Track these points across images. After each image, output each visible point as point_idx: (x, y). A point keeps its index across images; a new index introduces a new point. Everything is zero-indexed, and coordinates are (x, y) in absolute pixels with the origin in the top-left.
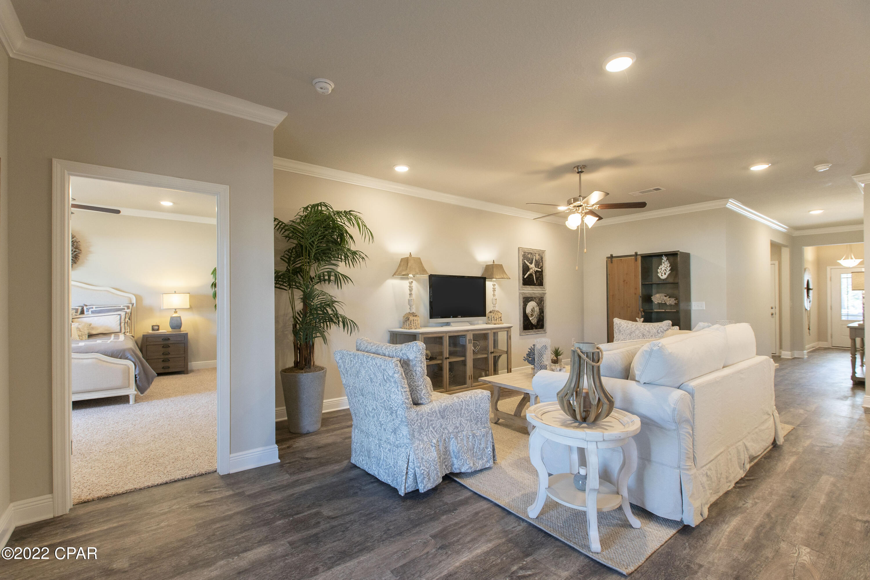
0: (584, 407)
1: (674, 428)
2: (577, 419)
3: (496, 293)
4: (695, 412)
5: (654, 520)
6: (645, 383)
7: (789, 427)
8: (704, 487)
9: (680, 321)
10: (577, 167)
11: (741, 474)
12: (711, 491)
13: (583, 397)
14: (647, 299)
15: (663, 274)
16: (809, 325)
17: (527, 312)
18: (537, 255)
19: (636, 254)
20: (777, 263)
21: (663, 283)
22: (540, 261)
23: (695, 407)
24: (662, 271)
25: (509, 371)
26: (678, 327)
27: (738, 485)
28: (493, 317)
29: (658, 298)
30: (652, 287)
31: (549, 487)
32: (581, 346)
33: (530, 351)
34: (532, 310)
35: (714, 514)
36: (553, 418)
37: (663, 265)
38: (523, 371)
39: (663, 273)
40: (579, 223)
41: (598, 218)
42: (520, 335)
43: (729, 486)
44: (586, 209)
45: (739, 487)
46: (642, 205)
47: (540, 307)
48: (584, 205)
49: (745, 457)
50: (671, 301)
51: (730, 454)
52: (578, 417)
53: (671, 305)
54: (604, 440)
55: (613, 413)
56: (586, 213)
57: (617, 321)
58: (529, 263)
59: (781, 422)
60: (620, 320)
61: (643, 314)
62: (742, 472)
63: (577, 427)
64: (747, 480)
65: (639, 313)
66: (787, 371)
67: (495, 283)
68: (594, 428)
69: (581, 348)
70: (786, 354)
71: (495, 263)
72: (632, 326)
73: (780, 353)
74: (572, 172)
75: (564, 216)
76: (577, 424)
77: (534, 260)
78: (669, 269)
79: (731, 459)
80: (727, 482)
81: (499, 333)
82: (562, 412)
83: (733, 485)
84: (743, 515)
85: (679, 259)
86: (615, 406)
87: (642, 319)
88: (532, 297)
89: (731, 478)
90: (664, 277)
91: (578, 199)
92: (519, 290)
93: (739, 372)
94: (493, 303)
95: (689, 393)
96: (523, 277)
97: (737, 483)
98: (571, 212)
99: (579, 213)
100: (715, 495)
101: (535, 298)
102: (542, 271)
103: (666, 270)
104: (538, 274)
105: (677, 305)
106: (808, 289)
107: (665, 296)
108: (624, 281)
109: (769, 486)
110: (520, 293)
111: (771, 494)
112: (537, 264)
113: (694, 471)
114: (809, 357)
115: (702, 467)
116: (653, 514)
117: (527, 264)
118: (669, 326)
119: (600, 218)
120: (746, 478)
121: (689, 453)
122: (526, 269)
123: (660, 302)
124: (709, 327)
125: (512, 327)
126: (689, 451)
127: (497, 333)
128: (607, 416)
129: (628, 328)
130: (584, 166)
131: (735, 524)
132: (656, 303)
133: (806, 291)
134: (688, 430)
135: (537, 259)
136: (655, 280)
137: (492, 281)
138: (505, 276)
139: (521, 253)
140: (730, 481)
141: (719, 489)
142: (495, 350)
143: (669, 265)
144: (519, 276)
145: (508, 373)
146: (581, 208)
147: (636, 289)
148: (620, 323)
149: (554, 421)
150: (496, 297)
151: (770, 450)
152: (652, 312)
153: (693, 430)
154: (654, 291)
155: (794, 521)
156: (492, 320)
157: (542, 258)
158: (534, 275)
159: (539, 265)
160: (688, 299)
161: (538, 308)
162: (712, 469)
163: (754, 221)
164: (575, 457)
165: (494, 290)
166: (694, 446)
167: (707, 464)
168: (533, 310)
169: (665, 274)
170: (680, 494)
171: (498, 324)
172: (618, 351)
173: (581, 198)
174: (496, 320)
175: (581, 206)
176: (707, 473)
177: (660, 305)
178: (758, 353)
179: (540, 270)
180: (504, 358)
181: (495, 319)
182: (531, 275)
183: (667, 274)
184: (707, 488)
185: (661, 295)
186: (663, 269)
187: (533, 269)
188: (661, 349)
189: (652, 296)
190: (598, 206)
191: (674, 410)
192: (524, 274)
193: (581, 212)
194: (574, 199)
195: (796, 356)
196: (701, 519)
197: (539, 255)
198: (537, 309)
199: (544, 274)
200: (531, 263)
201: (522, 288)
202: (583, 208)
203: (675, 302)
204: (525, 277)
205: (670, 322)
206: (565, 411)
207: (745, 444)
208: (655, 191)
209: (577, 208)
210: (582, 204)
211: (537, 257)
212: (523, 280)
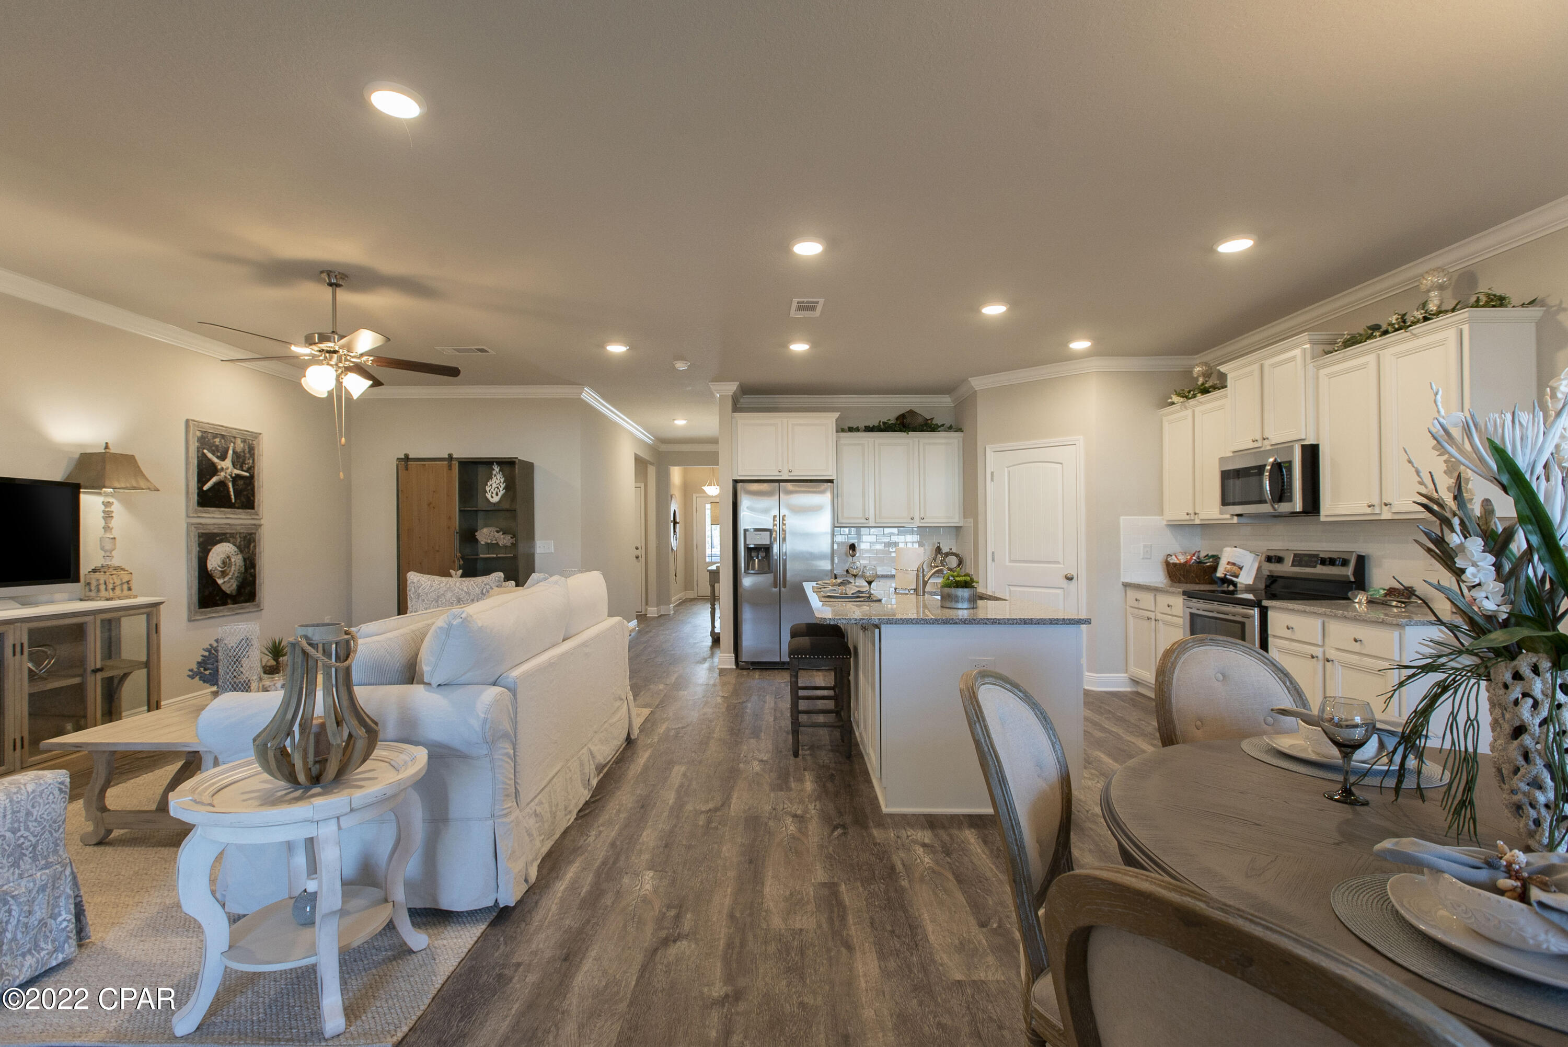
0: (316, 754)
1: (485, 752)
2: (299, 784)
3: (114, 523)
4: (518, 719)
5: (453, 922)
6: (439, 685)
7: (646, 712)
8: (530, 835)
9: (518, 572)
10: (329, 273)
11: (586, 795)
12: (543, 837)
13: (312, 737)
14: (468, 536)
15: (494, 495)
16: (676, 570)
17: (210, 567)
18: (239, 441)
19: (451, 457)
20: (642, 485)
21: (494, 511)
22: (248, 455)
23: (518, 709)
24: (492, 490)
25: (153, 704)
26: (513, 583)
27: (581, 814)
28: (102, 582)
29: (486, 535)
30: (477, 516)
31: (230, 947)
32: (310, 632)
33: (207, 654)
34: (224, 563)
35: (545, 871)
36: (242, 793)
37: (494, 479)
38: (187, 703)
39: (495, 492)
40: (331, 385)
41: (371, 382)
42: (190, 620)
43: (570, 819)
44: (346, 360)
45: (582, 817)
46: (453, 372)
47: (247, 556)
48: (341, 351)
49: (590, 768)
50: (505, 540)
51: (570, 771)
52: (302, 778)
53: (505, 547)
54: (352, 810)
55: (377, 753)
56: (348, 369)
57: (413, 577)
58: (218, 457)
59: (637, 706)
60: (419, 574)
61: (462, 562)
62: (586, 792)
63: (298, 799)
64: (594, 802)
65: (454, 562)
66: (651, 634)
67: (111, 500)
68: (335, 791)
69: (310, 635)
70: (652, 612)
71: (113, 450)
72: (439, 585)
73: (646, 610)
74: (319, 280)
75: (301, 366)
76: (298, 793)
77: (230, 452)
78: (503, 486)
79: (571, 778)
80: (566, 815)
81: (125, 622)
82: (266, 776)
83: (574, 816)
84: (583, 857)
85: (517, 471)
86: (381, 736)
87: (460, 572)
88: (225, 534)
89: (571, 807)
90: (496, 499)
91: (330, 337)
92: (188, 516)
93: (585, 644)
94: (102, 548)
95: (509, 689)
96: (200, 489)
97: (580, 811)
98: (314, 361)
99: (331, 365)
100: (549, 841)
101: (233, 535)
102: (252, 477)
103: (498, 488)
104: (241, 482)
105: (514, 545)
106: (675, 523)
107: (498, 532)
108: (429, 505)
109: (617, 803)
110: (189, 525)
111: (619, 811)
112: (239, 461)
113: (516, 813)
114: (676, 612)
115: (528, 804)
116: (452, 912)
117: (209, 460)
118: (499, 581)
119: (377, 383)
120: (593, 800)
121: (508, 787)
122: (206, 470)
123: (489, 541)
124: (545, 579)
125: (162, 603)
126: (508, 784)
127: (118, 620)
128: (364, 761)
129: (433, 589)
130: (343, 274)
131: (571, 874)
132: (483, 543)
133: (672, 524)
134: (506, 751)
135: (238, 450)
136: (481, 505)
137: (100, 494)
138: (142, 484)
139: (194, 434)
140: (570, 812)
141: (553, 830)
142: (109, 663)
143: (502, 480)
144: (187, 486)
145: (149, 711)
146: (335, 356)
147: (450, 518)
148: (419, 581)
149: (244, 801)
150: (115, 533)
151: (624, 749)
152: (477, 559)
153: (514, 749)
154: (480, 522)
155: (641, 840)
156: (98, 590)
157: (251, 449)
158: (230, 485)
159: (243, 463)
160: (531, 536)
161: (240, 557)
162: (544, 801)
163: (615, 424)
164: (300, 860)
165: (108, 516)
166: (517, 774)
167: (536, 797)
168: (226, 562)
169: (497, 494)
170: (494, 859)
171: (120, 598)
172: (396, 633)
173: (336, 337)
174: (113, 589)
175: (335, 352)
176: (535, 811)
177: (491, 547)
178: (611, 615)
179: (247, 474)
180: (138, 678)
181: (111, 586)
182: (222, 484)
183: (500, 494)
184: (535, 833)
185: (491, 529)
186: (494, 486)
187: (229, 471)
188: (466, 622)
189: (477, 531)
190: (372, 358)
191: (485, 721)
192: (202, 480)
193: (337, 365)
194: (320, 334)
195: (662, 613)
196: (525, 888)
197: (244, 441)
198: (238, 560)
199: (256, 484)
200: (223, 458)
201: (196, 512)
202: (341, 356)
203: (511, 540)
204: (206, 488)
205: (501, 574)
206: (272, 774)
207: (590, 750)
208: (480, 353)
209: (327, 355)
210: (337, 349)
211: (240, 446)
212: (198, 495)
